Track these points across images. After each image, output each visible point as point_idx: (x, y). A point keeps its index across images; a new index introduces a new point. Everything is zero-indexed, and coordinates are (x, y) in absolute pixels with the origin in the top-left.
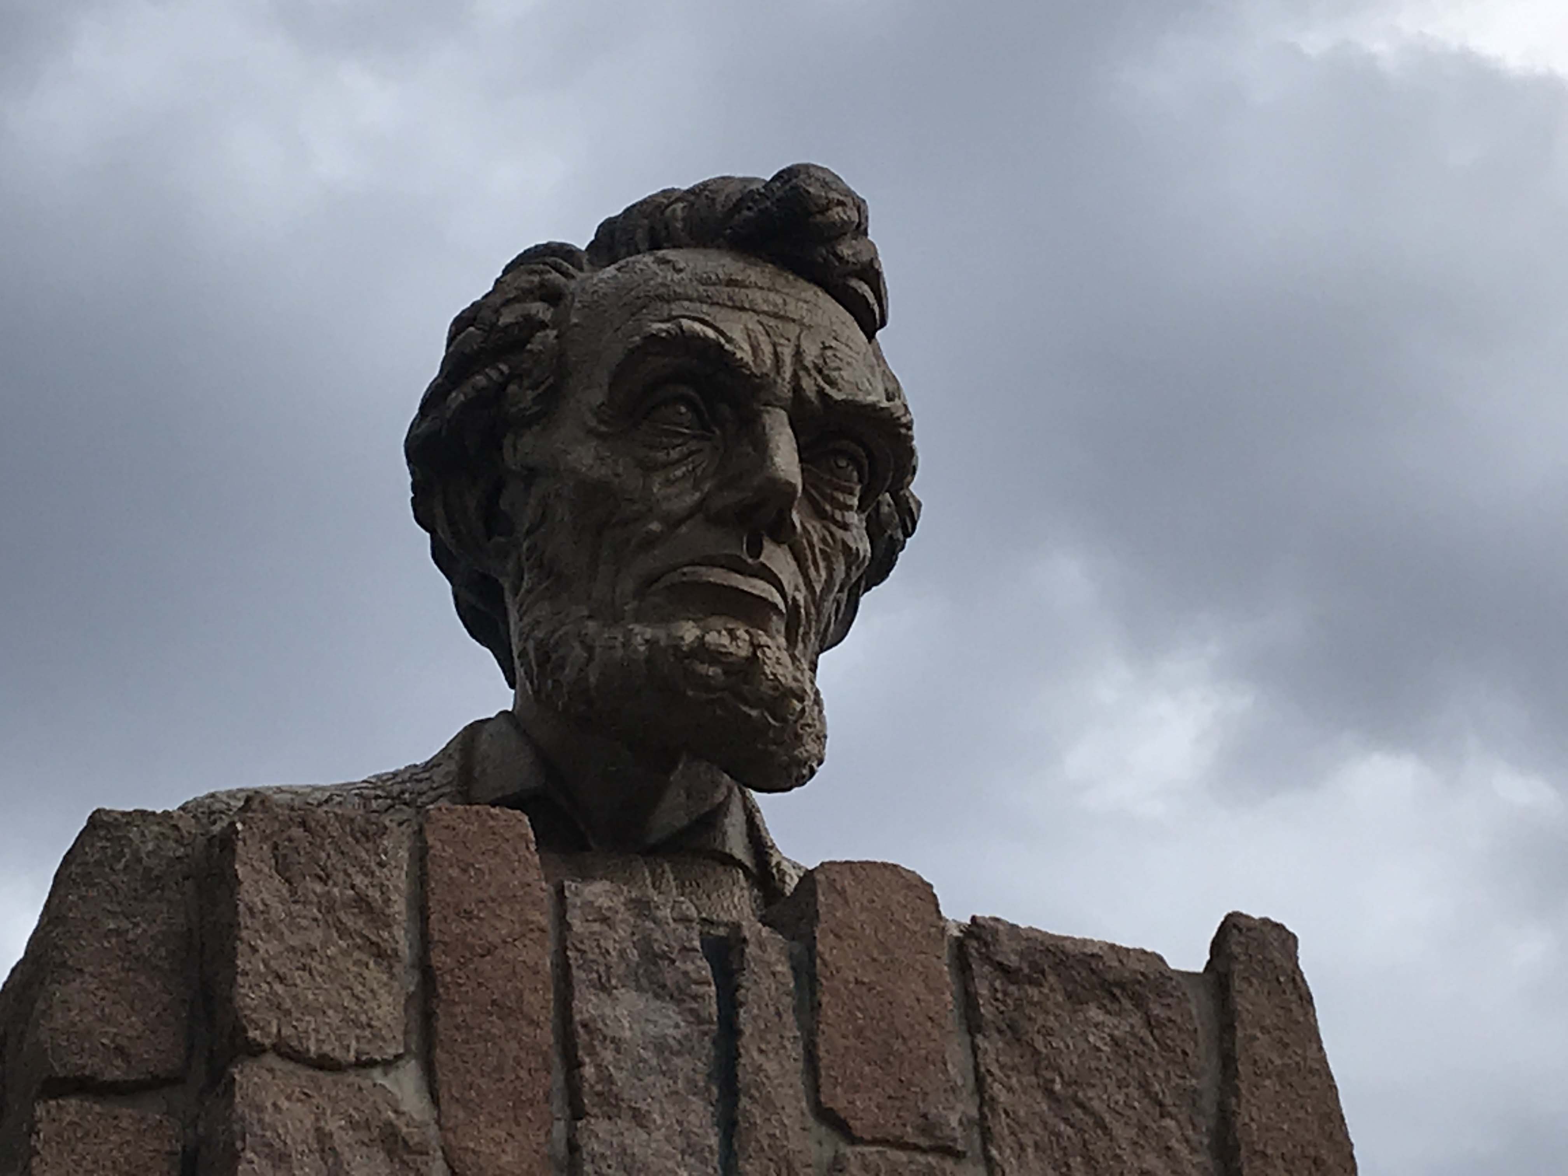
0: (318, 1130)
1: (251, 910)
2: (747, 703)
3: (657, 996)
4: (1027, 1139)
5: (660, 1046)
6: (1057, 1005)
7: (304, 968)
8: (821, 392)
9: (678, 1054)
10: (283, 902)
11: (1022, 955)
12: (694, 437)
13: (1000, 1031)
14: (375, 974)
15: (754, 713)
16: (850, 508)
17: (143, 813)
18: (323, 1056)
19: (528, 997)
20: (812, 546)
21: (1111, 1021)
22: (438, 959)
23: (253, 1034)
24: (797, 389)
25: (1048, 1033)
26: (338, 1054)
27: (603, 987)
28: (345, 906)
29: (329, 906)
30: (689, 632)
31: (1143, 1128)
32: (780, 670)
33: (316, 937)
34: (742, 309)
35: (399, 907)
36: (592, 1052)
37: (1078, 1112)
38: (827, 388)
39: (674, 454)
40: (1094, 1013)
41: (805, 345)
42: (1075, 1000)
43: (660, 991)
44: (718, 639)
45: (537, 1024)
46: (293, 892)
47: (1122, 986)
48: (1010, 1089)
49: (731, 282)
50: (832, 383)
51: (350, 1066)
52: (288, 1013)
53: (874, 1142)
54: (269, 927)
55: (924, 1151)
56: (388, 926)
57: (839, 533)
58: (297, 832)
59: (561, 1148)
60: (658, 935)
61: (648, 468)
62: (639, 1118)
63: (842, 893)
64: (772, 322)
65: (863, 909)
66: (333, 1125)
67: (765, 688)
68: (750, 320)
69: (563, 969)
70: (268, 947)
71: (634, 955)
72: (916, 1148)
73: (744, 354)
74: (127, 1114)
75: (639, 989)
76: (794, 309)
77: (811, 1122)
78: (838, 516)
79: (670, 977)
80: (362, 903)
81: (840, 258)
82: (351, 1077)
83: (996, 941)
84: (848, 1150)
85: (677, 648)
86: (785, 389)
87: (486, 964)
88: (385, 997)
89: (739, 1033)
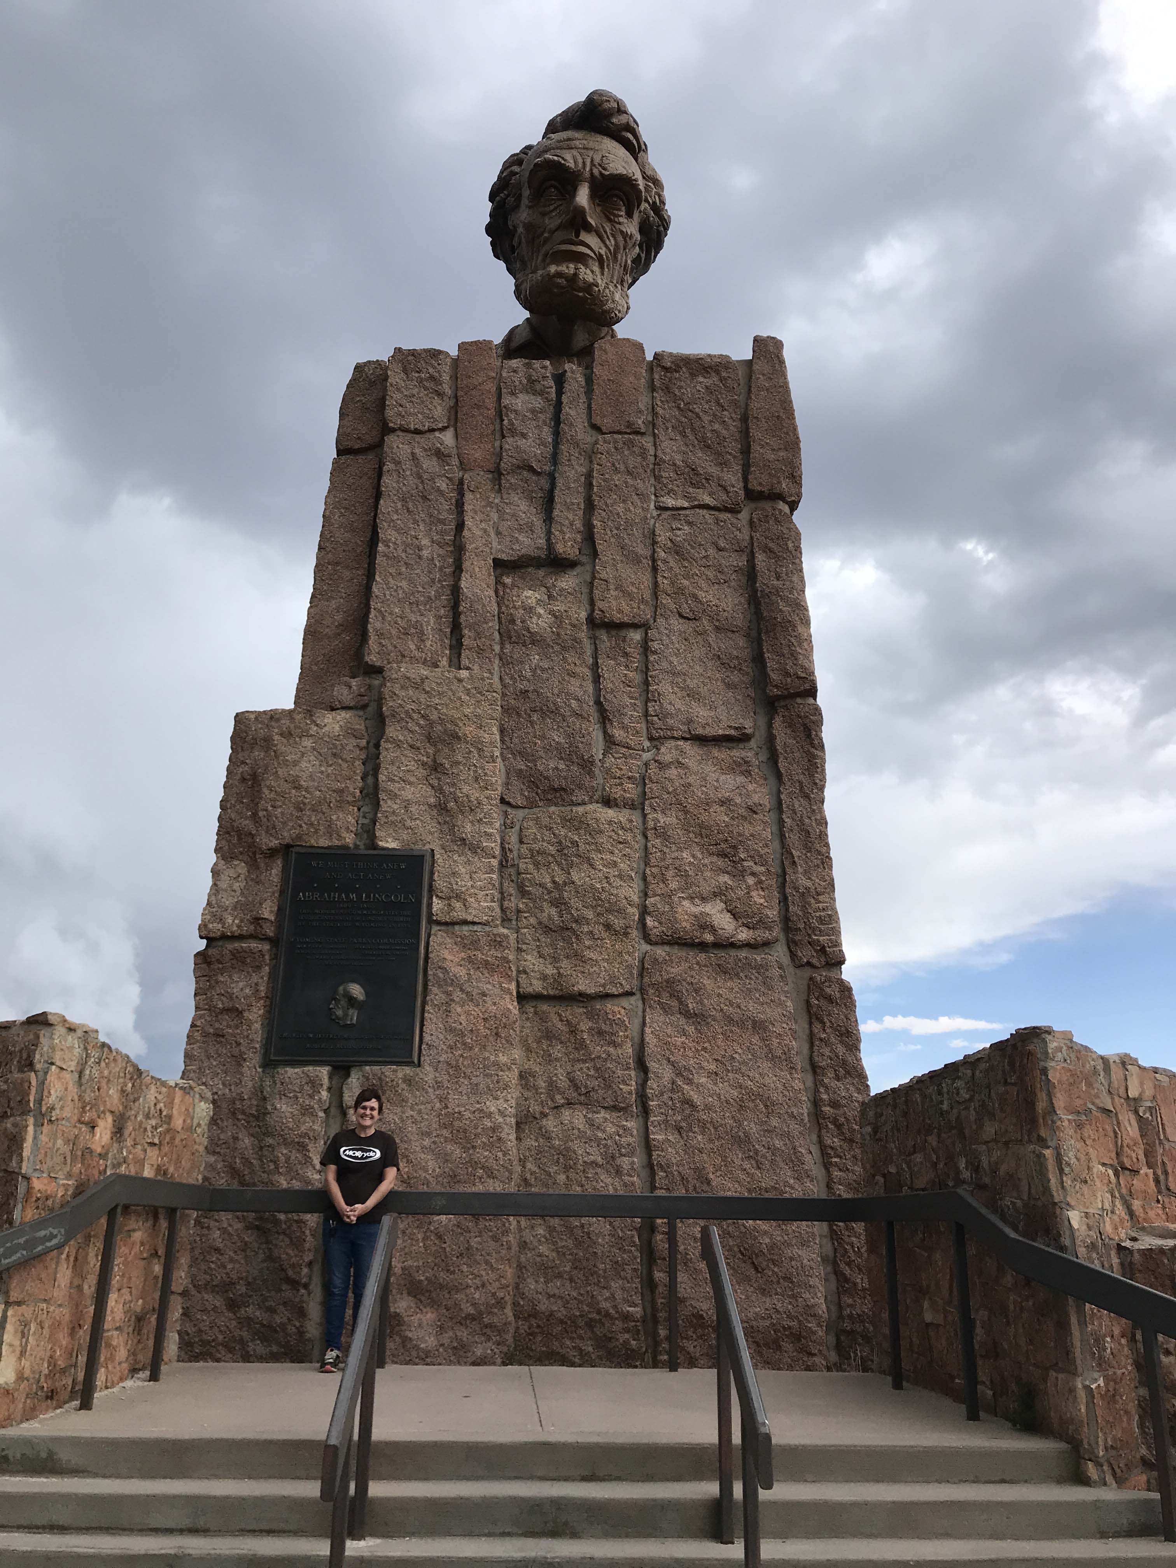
0: (412, 453)
1: (391, 385)
2: (576, 290)
3: (534, 394)
4: (669, 425)
5: (533, 411)
6: (686, 378)
7: (411, 401)
8: (601, 173)
9: (540, 413)
10: (404, 381)
11: (672, 362)
12: (558, 200)
13: (662, 390)
14: (437, 400)
15: (581, 294)
16: (621, 216)
17: (369, 362)
18: (416, 429)
19: (487, 401)
20: (606, 232)
21: (705, 381)
22: (460, 393)
23: (391, 425)
24: (592, 174)
25: (680, 388)
26: (421, 428)
27: (513, 394)
28: (427, 380)
29: (420, 380)
30: (553, 269)
31: (715, 415)
32: (586, 276)
33: (415, 391)
34: (572, 148)
35: (446, 377)
36: (507, 416)
37: (690, 414)
38: (603, 172)
39: (552, 207)
40: (701, 379)
41: (595, 157)
42: (693, 375)
43: (535, 393)
44: (563, 268)
45: (489, 409)
46: (407, 377)
47: (711, 367)
48: (664, 409)
49: (569, 139)
50: (605, 169)
51: (426, 432)
52: (403, 417)
53: (610, 433)
54: (398, 390)
55: (629, 434)
56: (441, 384)
57: (618, 226)
58: (410, 358)
59: (498, 449)
60: (534, 373)
61: (543, 214)
62: (524, 436)
63: (605, 351)
64: (582, 151)
65: (613, 354)
66: (417, 451)
67: (581, 284)
68: (575, 152)
69: (499, 389)
70: (397, 396)
71: (525, 381)
72: (626, 433)
73: (571, 164)
74: (361, 458)
75: (528, 392)
76: (591, 145)
77: (590, 430)
78: (616, 219)
79: (538, 387)
80: (432, 378)
81: (613, 123)
82: (428, 435)
83: (663, 358)
84: (600, 437)
85: (548, 275)
86: (587, 174)
87: (473, 392)
88: (439, 408)
89: (562, 403)
